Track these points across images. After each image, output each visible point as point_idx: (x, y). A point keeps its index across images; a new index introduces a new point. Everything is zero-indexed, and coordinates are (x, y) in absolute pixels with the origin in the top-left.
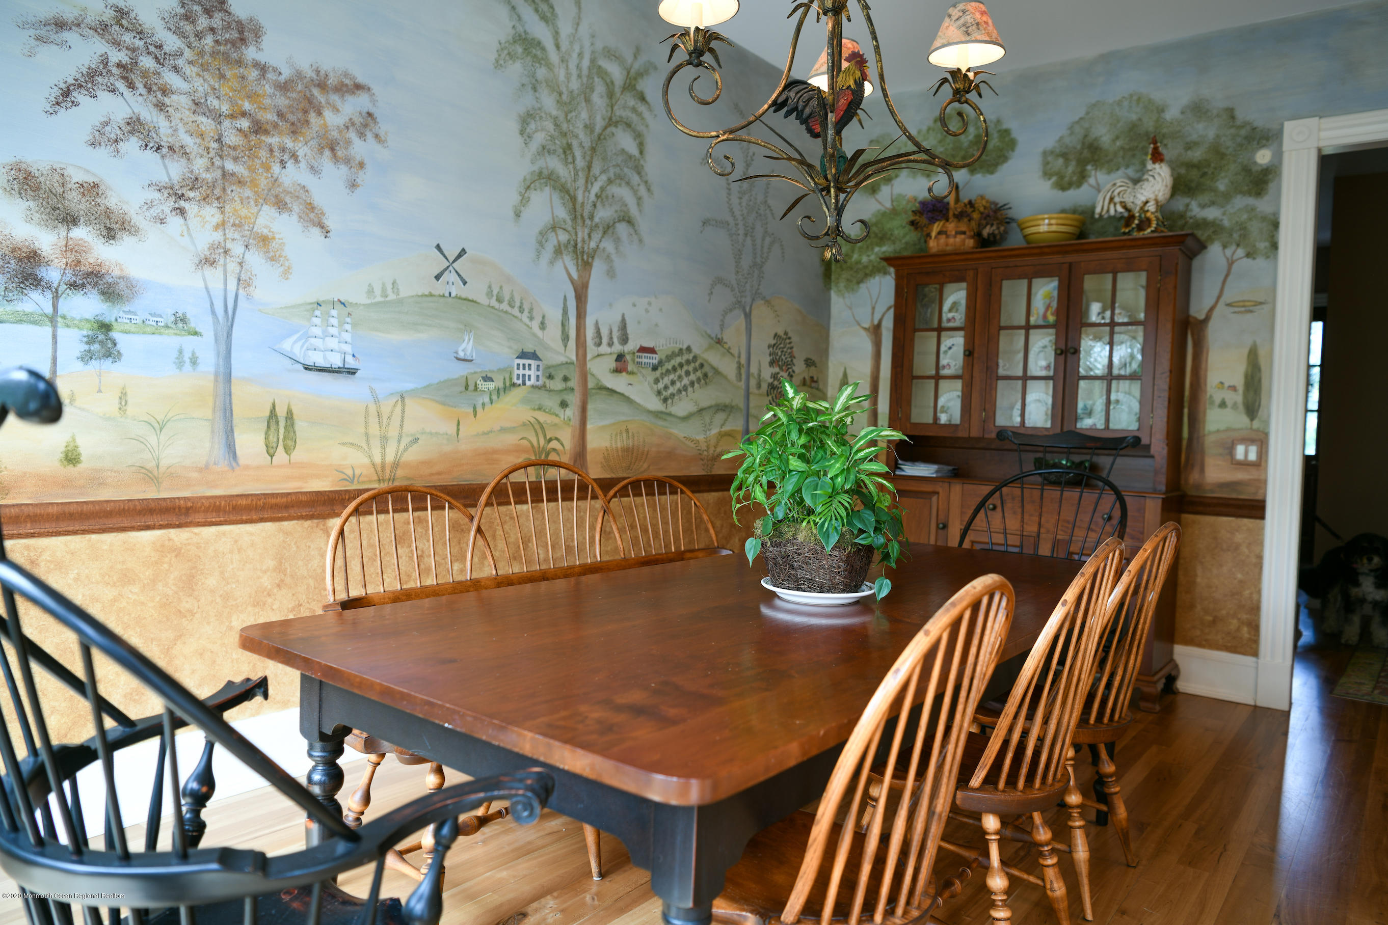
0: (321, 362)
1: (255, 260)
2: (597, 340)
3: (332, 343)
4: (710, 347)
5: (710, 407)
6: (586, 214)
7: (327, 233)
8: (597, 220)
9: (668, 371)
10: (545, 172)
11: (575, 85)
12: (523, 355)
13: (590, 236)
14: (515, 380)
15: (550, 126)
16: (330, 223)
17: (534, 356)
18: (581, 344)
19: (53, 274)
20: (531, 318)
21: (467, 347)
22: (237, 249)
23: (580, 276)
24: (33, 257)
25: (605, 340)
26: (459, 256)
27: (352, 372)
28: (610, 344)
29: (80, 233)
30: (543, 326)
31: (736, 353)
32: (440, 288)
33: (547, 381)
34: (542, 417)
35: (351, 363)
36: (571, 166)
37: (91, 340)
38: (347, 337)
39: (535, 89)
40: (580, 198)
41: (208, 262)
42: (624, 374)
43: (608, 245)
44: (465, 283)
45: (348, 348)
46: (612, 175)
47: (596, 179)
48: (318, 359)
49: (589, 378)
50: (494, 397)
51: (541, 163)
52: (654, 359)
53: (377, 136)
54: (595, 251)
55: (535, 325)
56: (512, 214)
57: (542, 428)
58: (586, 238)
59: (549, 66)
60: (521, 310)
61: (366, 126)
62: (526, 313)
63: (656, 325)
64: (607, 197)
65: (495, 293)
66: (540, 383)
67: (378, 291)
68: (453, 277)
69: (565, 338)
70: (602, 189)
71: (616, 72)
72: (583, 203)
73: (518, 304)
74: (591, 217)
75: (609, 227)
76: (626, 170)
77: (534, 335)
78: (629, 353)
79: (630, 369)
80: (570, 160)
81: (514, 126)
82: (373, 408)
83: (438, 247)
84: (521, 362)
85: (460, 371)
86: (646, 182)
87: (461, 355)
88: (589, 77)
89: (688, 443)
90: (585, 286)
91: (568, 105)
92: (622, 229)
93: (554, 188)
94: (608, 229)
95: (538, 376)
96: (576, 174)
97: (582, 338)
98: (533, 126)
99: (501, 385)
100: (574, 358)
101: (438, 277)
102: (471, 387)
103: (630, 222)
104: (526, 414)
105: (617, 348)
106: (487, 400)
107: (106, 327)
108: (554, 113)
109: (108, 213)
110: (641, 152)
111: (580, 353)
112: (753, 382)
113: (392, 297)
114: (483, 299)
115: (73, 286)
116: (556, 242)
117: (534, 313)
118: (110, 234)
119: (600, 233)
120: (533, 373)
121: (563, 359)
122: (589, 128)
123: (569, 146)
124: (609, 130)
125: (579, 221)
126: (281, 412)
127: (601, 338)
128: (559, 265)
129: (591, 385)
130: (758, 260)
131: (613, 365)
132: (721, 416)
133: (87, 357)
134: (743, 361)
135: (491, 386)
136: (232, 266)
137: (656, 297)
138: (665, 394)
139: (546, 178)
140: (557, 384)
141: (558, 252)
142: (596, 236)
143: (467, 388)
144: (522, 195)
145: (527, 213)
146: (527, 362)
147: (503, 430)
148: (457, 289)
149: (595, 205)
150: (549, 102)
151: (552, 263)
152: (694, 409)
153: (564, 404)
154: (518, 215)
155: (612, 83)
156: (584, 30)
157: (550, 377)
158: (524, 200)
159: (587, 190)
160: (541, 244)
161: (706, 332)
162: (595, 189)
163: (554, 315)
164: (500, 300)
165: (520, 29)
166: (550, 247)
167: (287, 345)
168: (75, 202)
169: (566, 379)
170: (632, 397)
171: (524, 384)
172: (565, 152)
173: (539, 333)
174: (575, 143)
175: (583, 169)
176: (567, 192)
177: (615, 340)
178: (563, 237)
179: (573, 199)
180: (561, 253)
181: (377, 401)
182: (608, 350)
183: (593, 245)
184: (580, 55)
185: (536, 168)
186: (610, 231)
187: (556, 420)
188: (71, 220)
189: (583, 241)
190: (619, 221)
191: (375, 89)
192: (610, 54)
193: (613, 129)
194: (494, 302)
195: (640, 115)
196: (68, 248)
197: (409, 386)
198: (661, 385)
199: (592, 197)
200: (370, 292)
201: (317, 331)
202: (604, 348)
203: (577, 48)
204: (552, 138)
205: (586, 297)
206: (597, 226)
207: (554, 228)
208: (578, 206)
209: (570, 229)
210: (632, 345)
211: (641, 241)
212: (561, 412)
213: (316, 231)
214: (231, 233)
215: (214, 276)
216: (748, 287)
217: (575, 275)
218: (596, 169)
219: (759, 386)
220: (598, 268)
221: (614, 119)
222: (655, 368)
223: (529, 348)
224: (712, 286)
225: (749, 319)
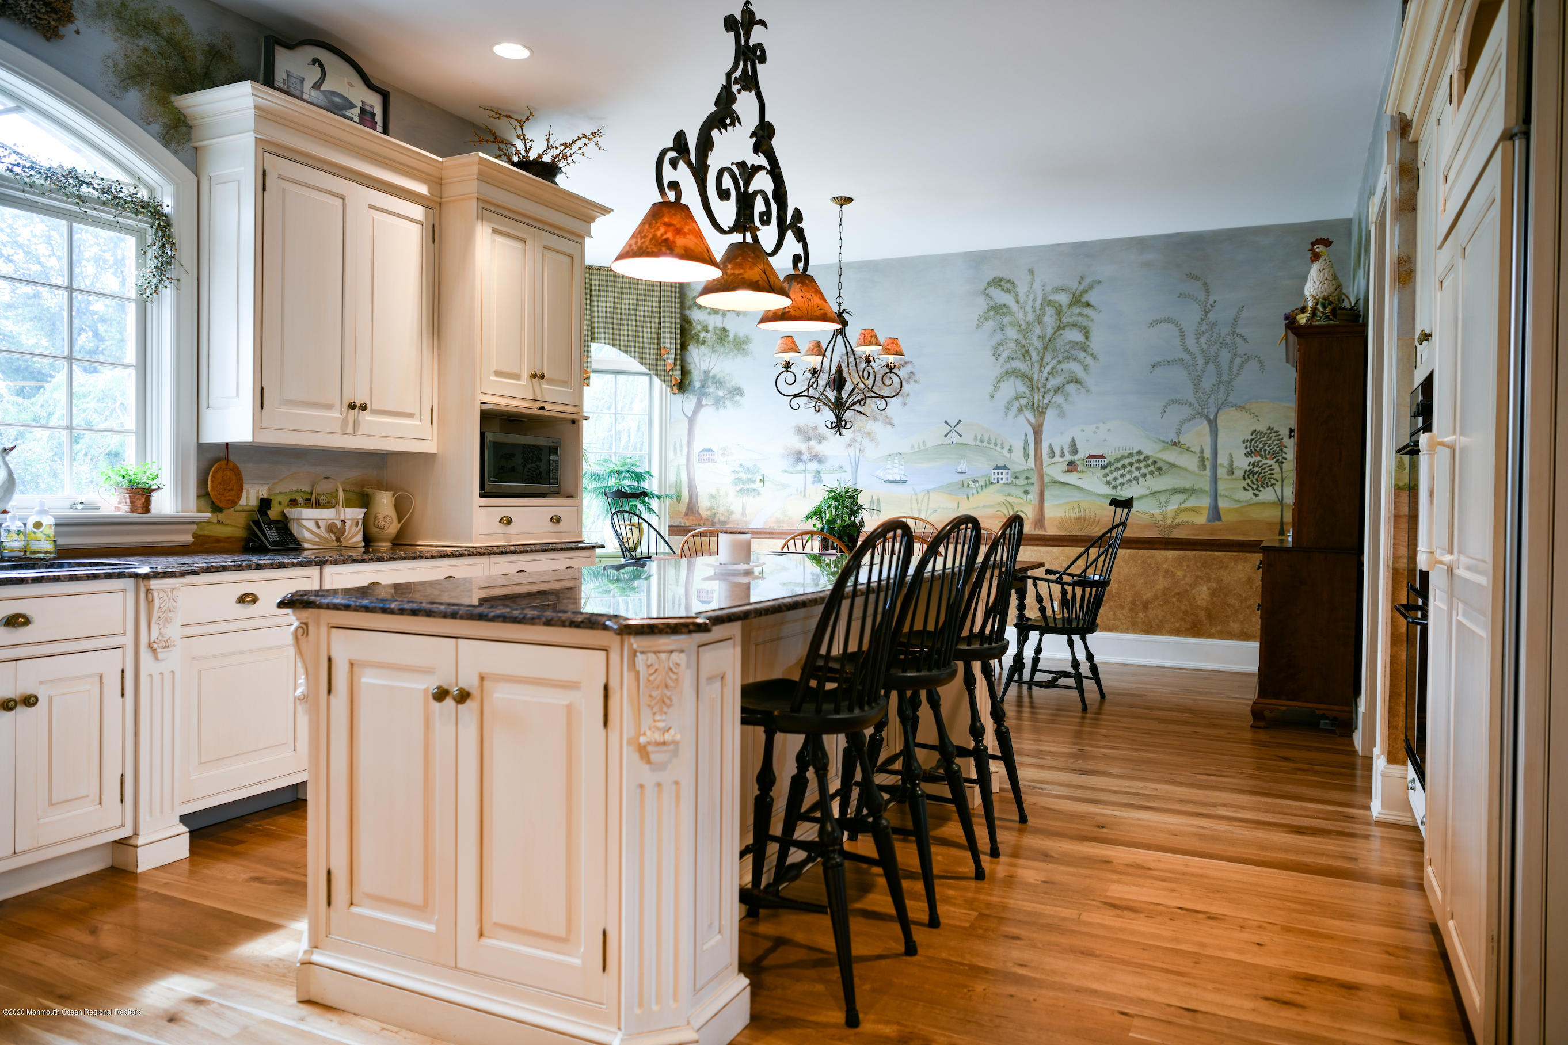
0: (891, 479)
1: (866, 442)
2: (1051, 455)
3: (896, 471)
4: (1164, 449)
5: (1165, 491)
6: (1040, 386)
7: (893, 426)
8: (1049, 386)
9: (1117, 469)
10: (1011, 370)
11: (1030, 317)
12: (997, 467)
13: (1043, 397)
14: (992, 481)
15: (1013, 345)
16: (894, 422)
17: (1005, 467)
18: (1038, 457)
19: (805, 457)
20: (1002, 448)
21: (963, 466)
22: (859, 439)
23: (1036, 421)
24: (800, 453)
25: (1057, 454)
26: (958, 424)
27: (905, 482)
28: (1062, 455)
29: (813, 443)
30: (1010, 451)
31: (1197, 450)
32: (948, 440)
33: (1014, 481)
34: (1011, 499)
35: (904, 478)
36: (1029, 362)
37: (815, 477)
38: (902, 467)
39: (1002, 330)
40: (1036, 377)
41: (850, 445)
42: (1075, 473)
43: (1059, 399)
44: (961, 436)
45: (902, 472)
46: (1060, 358)
47: (1047, 364)
48: (890, 478)
49: (1045, 476)
50: (979, 490)
51: (1008, 366)
52: (1104, 462)
53: (915, 381)
54: (1048, 405)
55: (1005, 452)
56: (988, 397)
57: (1011, 505)
58: (1041, 398)
59: (1012, 314)
60: (996, 444)
61: (910, 378)
62: (999, 446)
63: (1105, 440)
64: (1057, 372)
65: (979, 438)
66: (1009, 481)
67: (916, 446)
68: (954, 434)
69: (1027, 456)
70: (1053, 368)
71: (1063, 299)
72: (1038, 380)
73: (993, 442)
74: (1045, 386)
75: (1059, 389)
76: (1073, 352)
77: (1005, 457)
78: (1079, 460)
79: (1079, 469)
80: (1028, 358)
81: (990, 353)
82: (914, 497)
83: (946, 422)
84: (996, 471)
85: (960, 478)
86: (1092, 354)
87: (959, 470)
88: (1042, 308)
89: (1143, 515)
90: (1041, 426)
91: (1025, 330)
92: (1071, 388)
93: (1017, 377)
94: (1057, 390)
95: (1007, 478)
96: (1033, 365)
97: (1039, 455)
98: (1001, 348)
99: (984, 484)
100: (1033, 466)
101: (946, 436)
102: (965, 485)
103: (1077, 381)
104: (1001, 498)
105: (1068, 457)
106: (975, 491)
107: (819, 472)
108: (1016, 337)
109: (819, 435)
110: (1087, 338)
111: (1038, 463)
112: (1222, 472)
113: (923, 448)
114: (972, 443)
115: (810, 460)
116: (1018, 405)
117: (1005, 445)
118: (820, 442)
119: (1052, 394)
120: (1004, 476)
121: (1026, 468)
122: (1042, 337)
123: (1027, 352)
124: (1058, 333)
125: (1036, 390)
126: (875, 499)
127: (1054, 453)
128: (1021, 418)
129: (1046, 480)
130: (1225, 378)
131: (1066, 468)
132: (1182, 497)
133: (814, 482)
134: (1207, 454)
135: (977, 484)
136: (858, 446)
137: (1104, 423)
138: (1114, 483)
139: (1014, 373)
140: (1022, 481)
141: (1020, 410)
142: (1048, 397)
143: (963, 486)
144: (995, 386)
145: (997, 395)
146: (1000, 471)
147: (985, 506)
148: (957, 439)
149: (1047, 379)
150: (1012, 333)
151: (1016, 417)
152: (1148, 492)
153: (1026, 492)
154: (992, 397)
155: (1060, 305)
156: (1037, 286)
157: (1016, 478)
158: (996, 388)
159: (1041, 371)
160: (1008, 408)
161: (1159, 440)
162: (1048, 369)
163: (1018, 445)
164: (982, 441)
165: (992, 303)
166: (1014, 409)
167: (877, 473)
168: (811, 433)
169: (1027, 478)
170: (1082, 486)
171: (998, 482)
172: (1024, 356)
173: (1008, 455)
174: (1031, 349)
175: (1038, 361)
176: (1027, 377)
177: (1066, 453)
178: (1023, 402)
179: (1031, 380)
180: (1022, 410)
181: (916, 494)
182: (1061, 460)
183: (1046, 401)
184: (1034, 300)
185: (1004, 370)
186: (1060, 391)
187: (1021, 501)
188: (809, 439)
189: (1039, 400)
190: (1068, 383)
191: (914, 361)
192: (1057, 290)
193: (1061, 332)
194: (978, 443)
195: (1086, 316)
196: (810, 448)
197: (933, 487)
198: (1110, 478)
199: (1045, 374)
200: (913, 447)
201: (890, 466)
202: (1057, 459)
203: (1031, 297)
204: (1015, 351)
205: (1041, 431)
206: (1049, 390)
207: (1017, 398)
208: (1034, 383)
209: (1028, 396)
210: (1082, 454)
211: (1088, 391)
212: (1024, 497)
213: (889, 426)
214: (857, 433)
215: (851, 450)
216: (1212, 400)
217: (1033, 420)
218: (1048, 357)
219: (1231, 472)
220: (1050, 415)
221: (1062, 326)
222: (1103, 467)
223: (1001, 463)
224: (1166, 406)
225: (1213, 424)
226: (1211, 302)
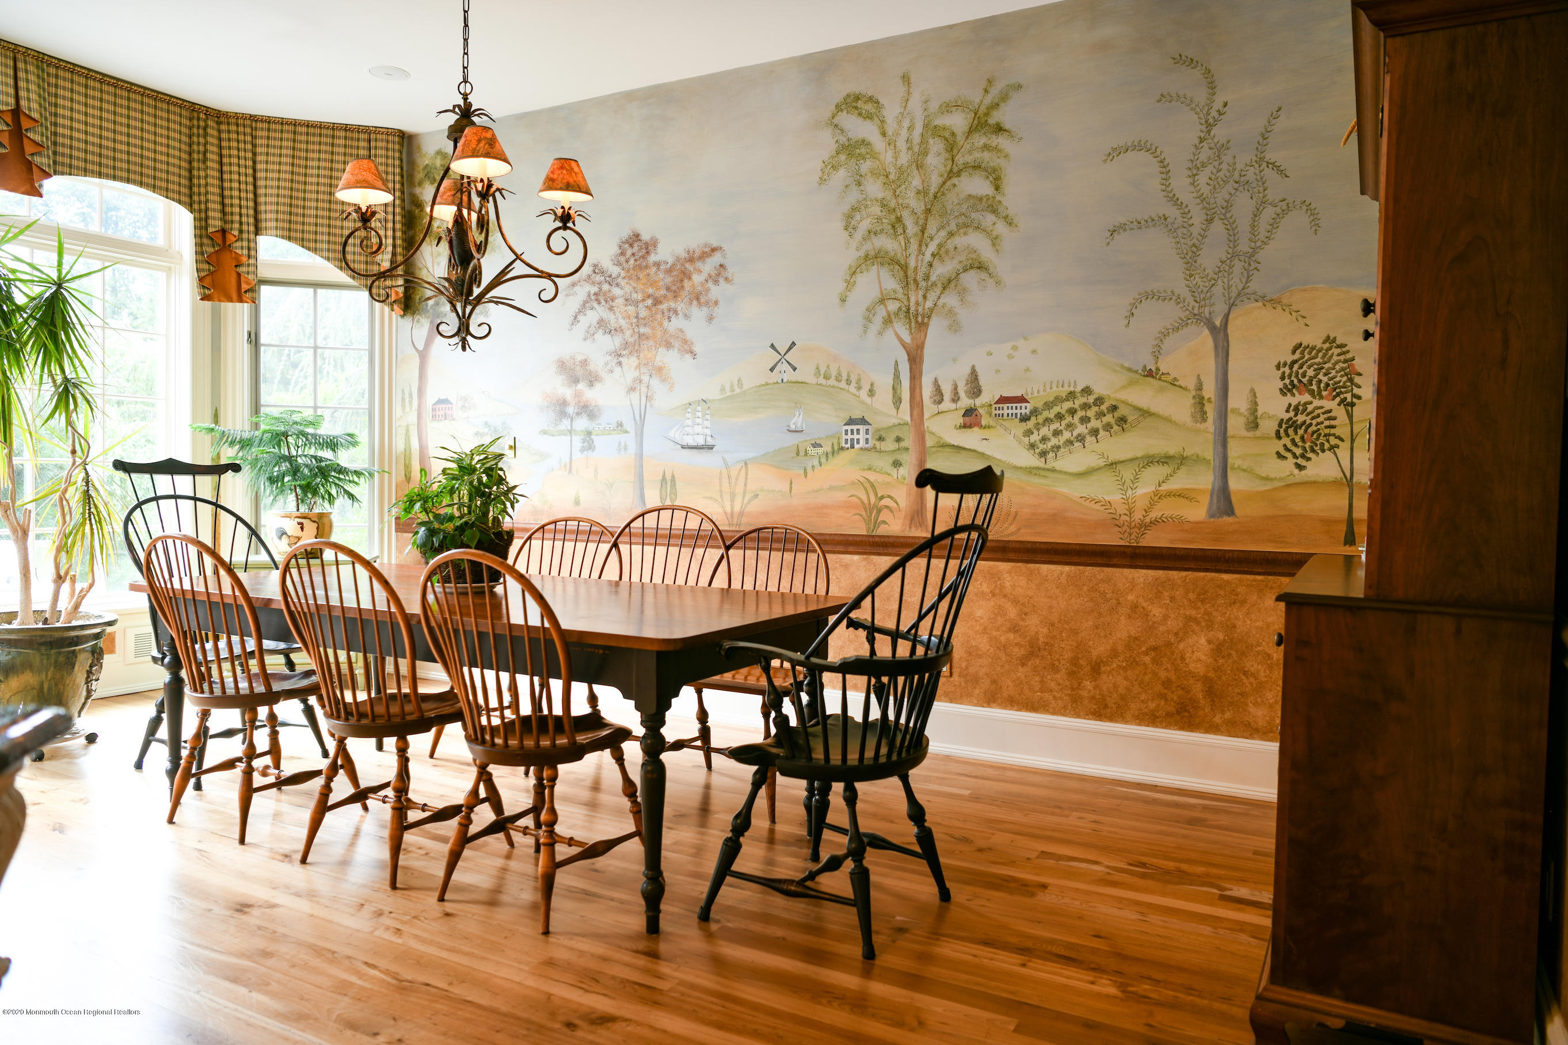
0: (692, 443)
1: (655, 382)
2: (937, 398)
3: (698, 429)
4: (1131, 383)
5: (1131, 460)
6: (919, 278)
7: (694, 355)
8: (933, 278)
9: (1048, 421)
10: (872, 253)
11: (904, 159)
12: (851, 422)
13: (925, 297)
14: (844, 445)
15: (876, 210)
16: (696, 349)
17: (863, 421)
18: (916, 403)
19: (570, 410)
20: (859, 388)
21: (797, 421)
22: (645, 378)
23: (912, 340)
24: (564, 403)
25: (947, 395)
26: (790, 348)
27: (711, 448)
28: (956, 399)
29: (581, 386)
30: (871, 393)
31: (1191, 383)
32: (775, 377)
33: (878, 444)
34: (872, 476)
35: (710, 441)
36: (901, 238)
37: (584, 441)
38: (707, 424)
39: (859, 184)
40: (912, 263)
41: (632, 389)
42: (976, 429)
43: (950, 300)
44: (795, 369)
45: (708, 432)
46: (953, 226)
47: (932, 239)
48: (690, 441)
49: (927, 434)
50: (823, 460)
51: (868, 246)
52: (1025, 409)
53: (726, 279)
54: (932, 310)
55: (863, 394)
56: (838, 301)
57: (873, 486)
58: (921, 299)
59: (874, 156)
60: (849, 382)
61: (718, 275)
62: (854, 384)
63: (1027, 370)
64: (947, 252)
65: (822, 372)
66: (869, 445)
67: (728, 388)
68: (785, 366)
69: (897, 401)
70: (940, 246)
71: (958, 122)
72: (916, 268)
73: (845, 377)
74: (927, 278)
75: (950, 281)
76: (973, 215)
77: (863, 402)
78: (983, 406)
79: (983, 423)
80: (900, 230)
81: (840, 225)
82: (724, 472)
83: (772, 346)
84: (849, 428)
85: (793, 440)
86: (1006, 217)
87: (793, 427)
88: (923, 141)
89: (1092, 505)
90: (921, 347)
91: (895, 183)
92: (970, 279)
93: (882, 264)
94: (948, 283)
95: (867, 440)
96: (908, 242)
97: (918, 398)
98: (858, 217)
99: (829, 449)
100: (908, 418)
101: (772, 370)
102: (802, 453)
103: (981, 267)
104: (855, 474)
105: (965, 402)
106: (816, 462)
107: (589, 433)
108: (880, 195)
109: (590, 373)
110: (997, 188)
111: (915, 413)
112: (1236, 424)
113: (737, 391)
114: (811, 379)
115: (578, 414)
116: (885, 314)
117: (863, 383)
118: (591, 384)
119: (938, 290)
120: (862, 437)
121: (896, 421)
122: (922, 193)
123: (899, 219)
124: (949, 183)
125: (912, 286)
126: (668, 477)
127: (942, 395)
128: (889, 334)
129: (929, 442)
130: (1244, 246)
131: (960, 420)
132: (1161, 471)
133: (583, 450)
134: (1210, 391)
135: (820, 450)
136: (644, 389)
137: (1025, 338)
138: (1042, 446)
139: (877, 258)
140: (889, 445)
141: (888, 321)
142: (932, 296)
143: (798, 454)
144: (848, 282)
145: (852, 297)
146: (855, 427)
147: (832, 488)
148: (789, 375)
149: (931, 265)
150: (875, 189)
151: (880, 333)
152: (1101, 463)
153: (897, 464)
154: (843, 300)
155: (953, 134)
156: (915, 103)
157: (881, 439)
158: (850, 285)
159: (920, 252)
160: (868, 319)
161: (1122, 366)
162: (932, 247)
163: (884, 382)
164: (827, 377)
165: (843, 140)
166: (878, 320)
167: (671, 434)
168: (579, 371)
169: (898, 440)
170: (987, 453)
171: (852, 447)
172: (893, 227)
173: (868, 400)
174: (906, 214)
175: (916, 235)
176: (898, 263)
177: (962, 394)
178: (893, 306)
179: (904, 268)
180: (891, 322)
181: (727, 467)
182: (953, 406)
183: (929, 304)
184: (911, 128)
185: (862, 253)
186: (952, 285)
187: (888, 479)
188: (577, 381)
189: (917, 304)
190: (965, 271)
191: (725, 247)
192: (947, 108)
193: (955, 180)
194: (821, 380)
195: (997, 149)
196: (578, 395)
197: (752, 455)
198: (1035, 438)
199: (928, 257)
200: (723, 389)
201: (689, 422)
202: (947, 405)
203: (906, 124)
204: (879, 219)
205: (921, 358)
206: (934, 284)
207: (882, 301)
208: (910, 273)
209: (900, 296)
210: (988, 396)
211: (998, 283)
212: (894, 472)
213: (688, 356)
214: (643, 370)
215: (635, 396)
216: (1218, 290)
217: (907, 339)
218: (932, 228)
219: (1253, 424)
220: (936, 327)
221: (955, 169)
222: (1025, 419)
223: (857, 415)
224: (1134, 305)
225: (1220, 335)
226: (1218, 105)
